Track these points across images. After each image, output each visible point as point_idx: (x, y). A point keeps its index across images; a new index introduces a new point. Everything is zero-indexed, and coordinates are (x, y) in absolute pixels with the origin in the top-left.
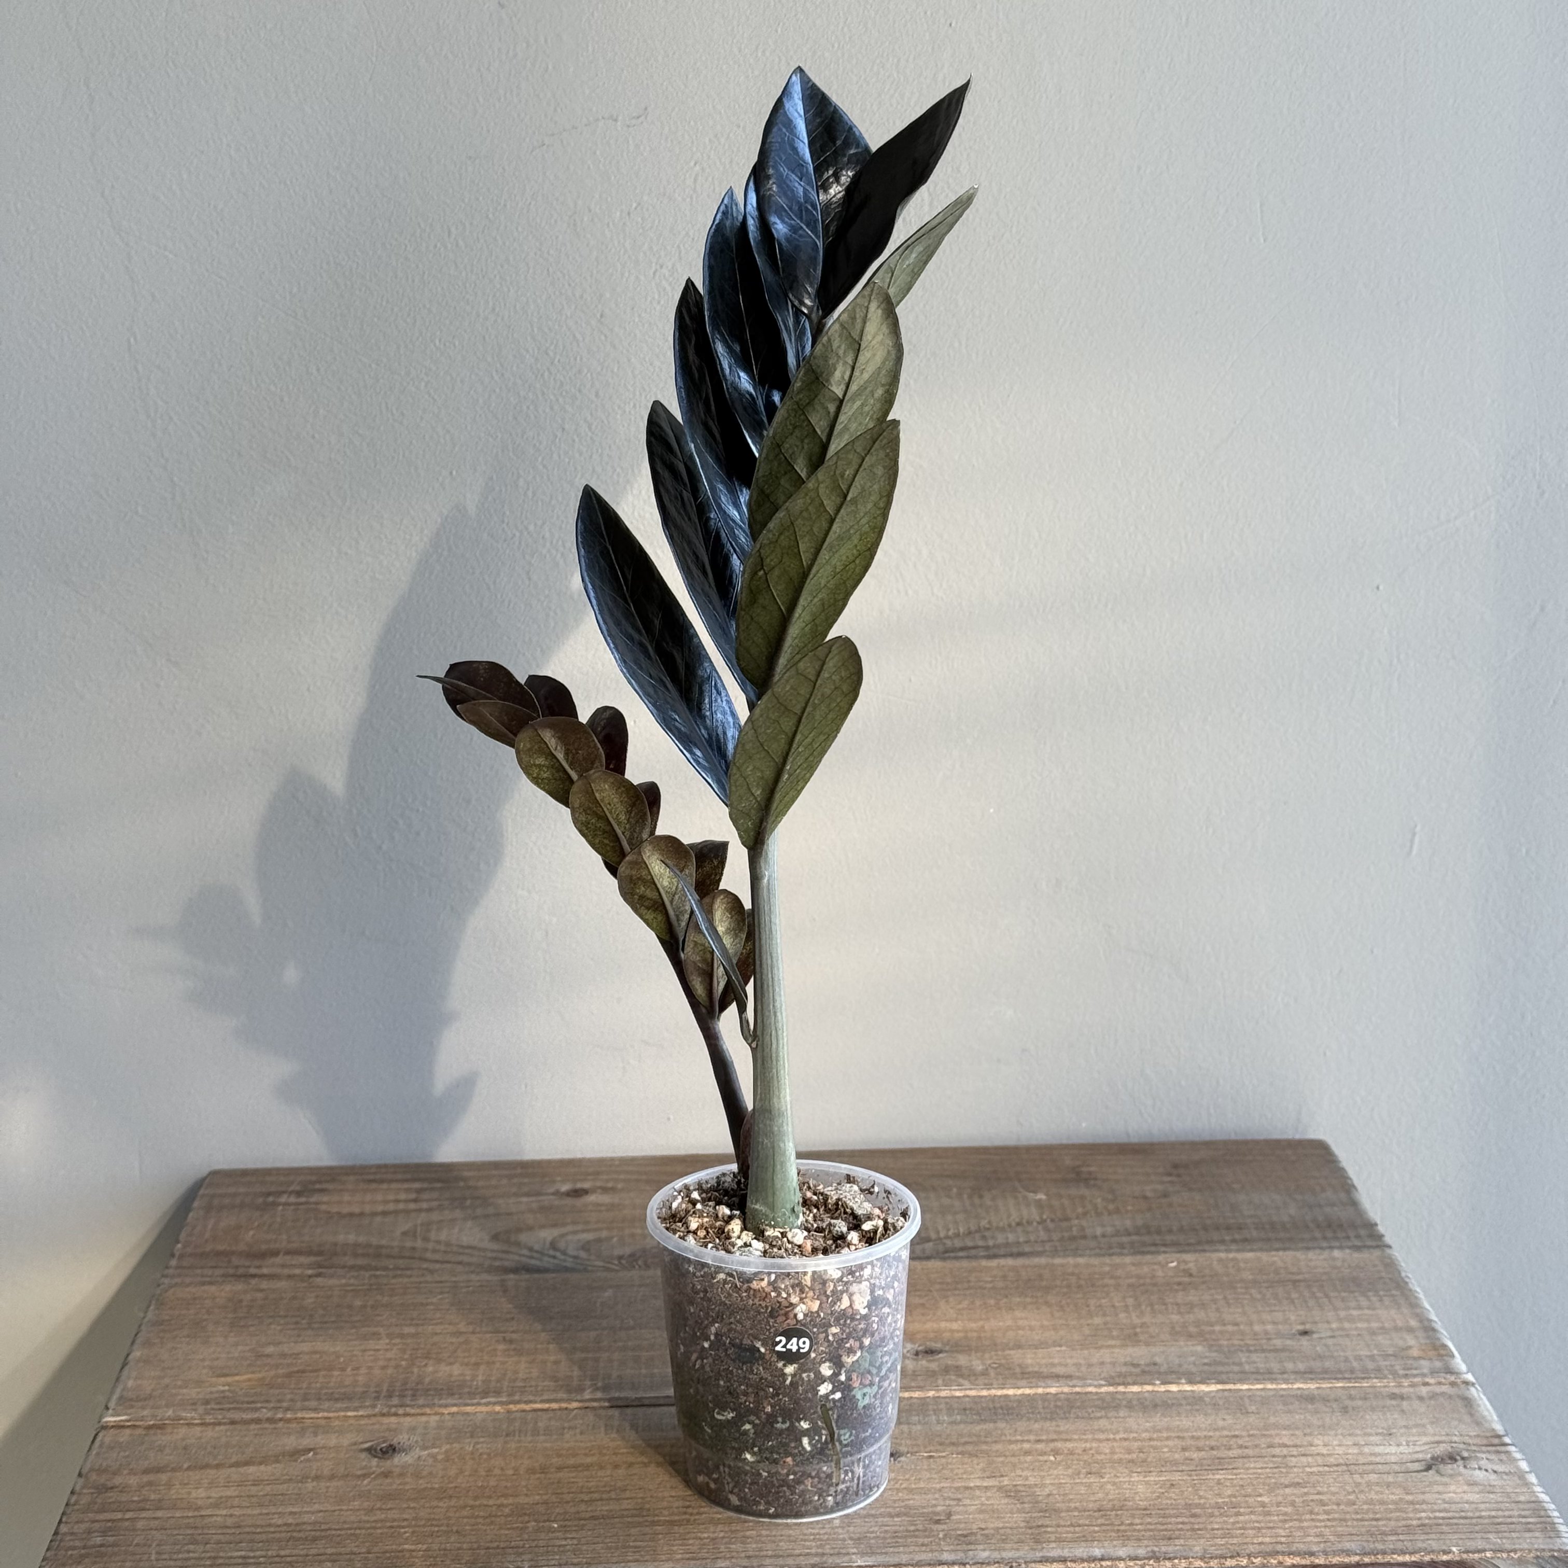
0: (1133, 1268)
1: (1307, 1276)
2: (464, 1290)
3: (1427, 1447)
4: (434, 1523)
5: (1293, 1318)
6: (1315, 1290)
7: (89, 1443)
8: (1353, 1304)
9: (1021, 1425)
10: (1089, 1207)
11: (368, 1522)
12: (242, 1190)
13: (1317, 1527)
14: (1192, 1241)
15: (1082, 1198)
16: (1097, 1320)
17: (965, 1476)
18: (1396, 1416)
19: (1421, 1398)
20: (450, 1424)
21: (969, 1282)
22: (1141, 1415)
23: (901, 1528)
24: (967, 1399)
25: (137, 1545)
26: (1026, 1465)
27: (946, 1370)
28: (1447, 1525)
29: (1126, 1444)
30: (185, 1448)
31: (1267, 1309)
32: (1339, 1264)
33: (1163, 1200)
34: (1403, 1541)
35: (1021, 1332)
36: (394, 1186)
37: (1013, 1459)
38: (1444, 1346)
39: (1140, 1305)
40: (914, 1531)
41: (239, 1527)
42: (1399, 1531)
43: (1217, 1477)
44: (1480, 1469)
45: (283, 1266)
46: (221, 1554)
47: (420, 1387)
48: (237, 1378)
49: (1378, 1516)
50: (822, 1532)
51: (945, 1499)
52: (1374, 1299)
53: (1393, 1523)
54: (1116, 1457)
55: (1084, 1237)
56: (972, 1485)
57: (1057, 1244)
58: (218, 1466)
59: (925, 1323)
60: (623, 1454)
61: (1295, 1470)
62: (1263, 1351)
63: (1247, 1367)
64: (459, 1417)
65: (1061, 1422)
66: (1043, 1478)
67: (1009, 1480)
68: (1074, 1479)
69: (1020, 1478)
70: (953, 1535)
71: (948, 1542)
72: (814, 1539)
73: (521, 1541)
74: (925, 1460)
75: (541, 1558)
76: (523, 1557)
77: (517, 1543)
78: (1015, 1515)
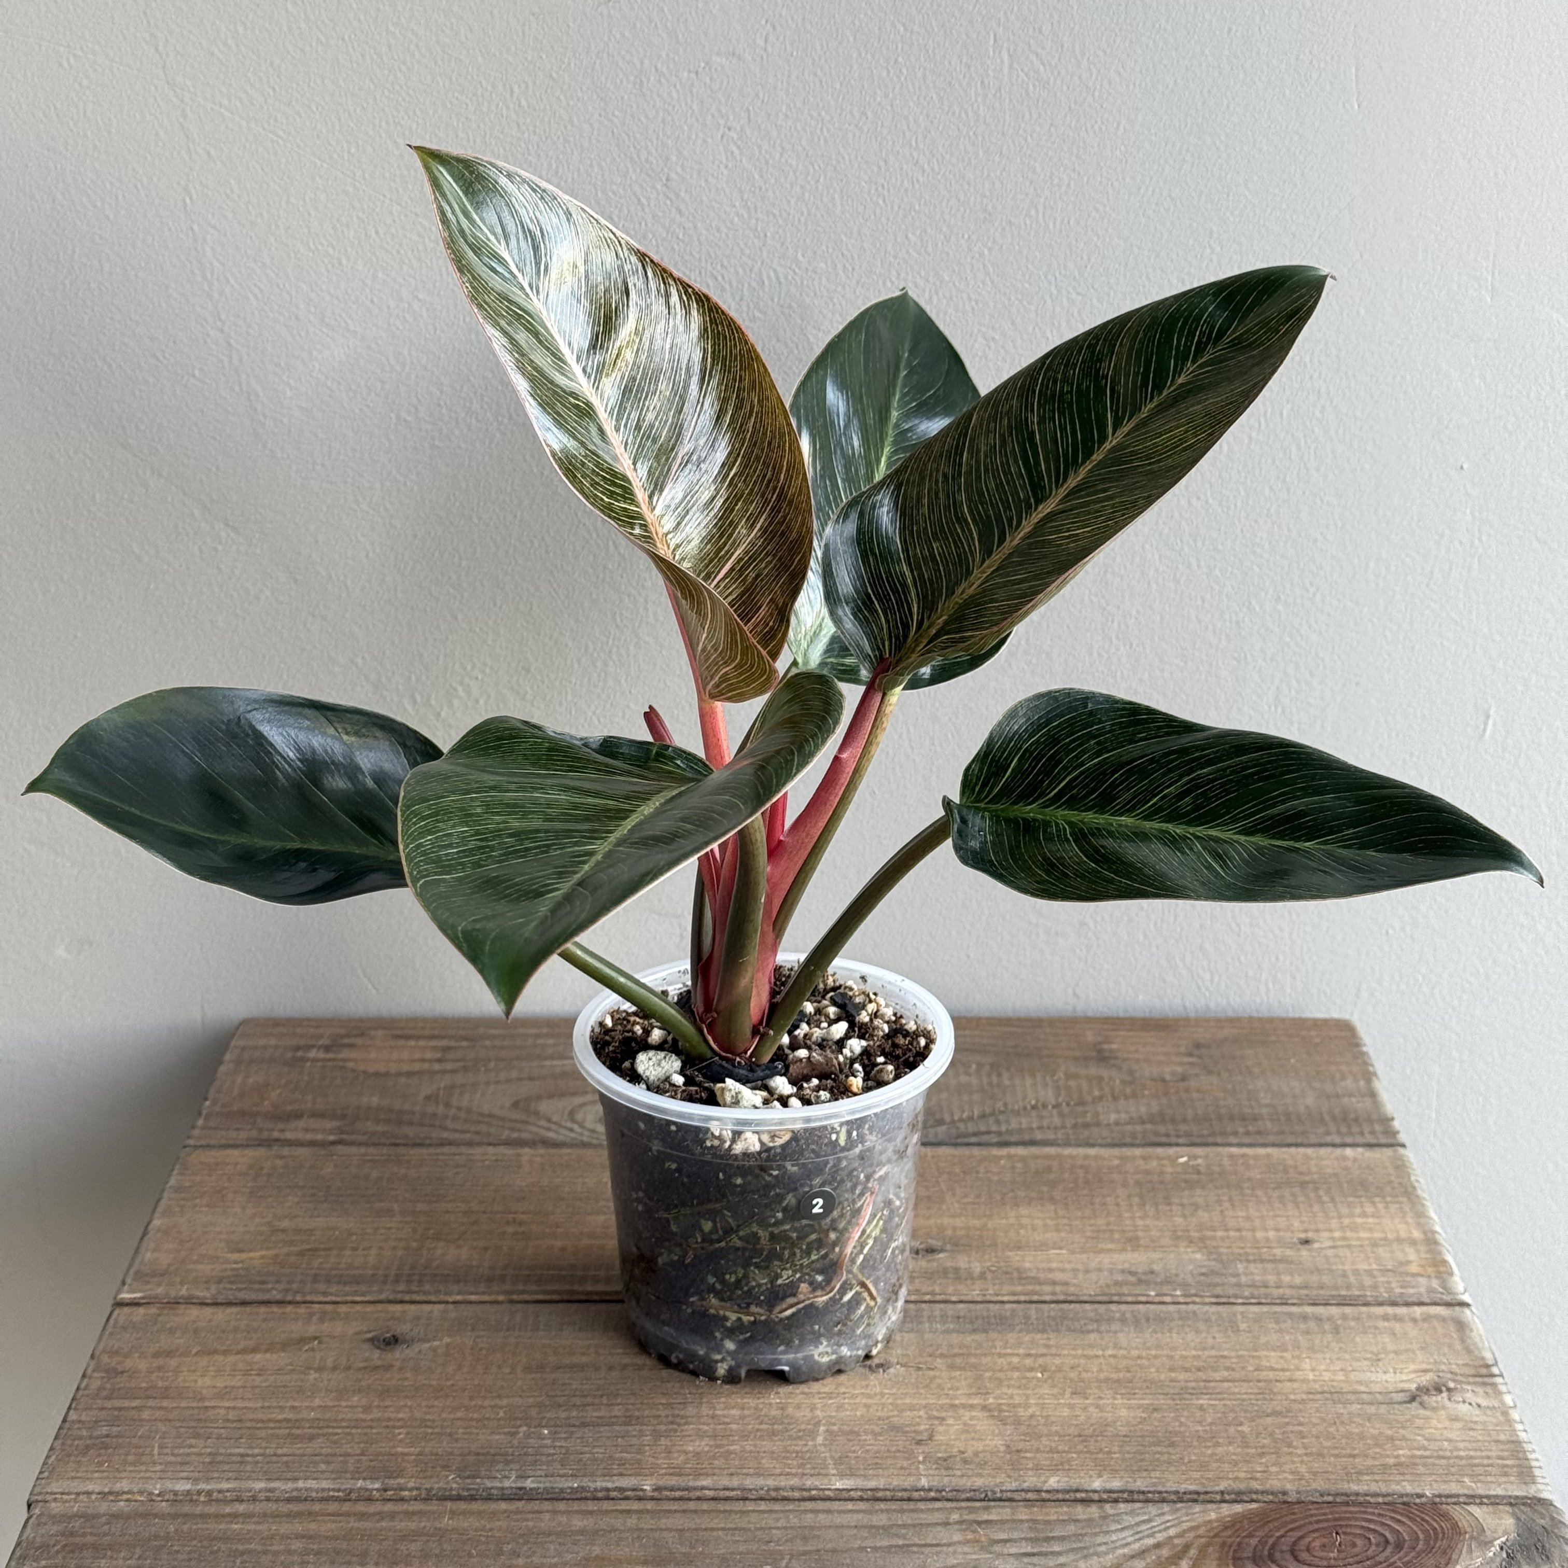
0: (1142, 1162)
1: (1316, 1176)
2: (479, 1164)
3: (1413, 1376)
4: (429, 1424)
5: (1296, 1224)
6: (1321, 1193)
7: (105, 1319)
8: (1358, 1210)
9: (1012, 1337)
10: (1107, 1090)
11: (364, 1420)
12: (273, 1042)
13: (1293, 1462)
14: (1205, 1132)
15: (1100, 1079)
16: (1101, 1222)
17: (951, 1392)
18: (1387, 1340)
19: (1414, 1320)
20: (453, 1315)
21: (978, 1172)
22: (1132, 1329)
23: (884, 1448)
24: (961, 1306)
25: (140, 1437)
26: (1012, 1382)
27: (945, 1272)
28: (1424, 1465)
29: (1112, 1361)
30: (196, 1331)
31: (1271, 1214)
32: (1349, 1164)
33: (1182, 1085)
34: (1377, 1481)
35: (1022, 1232)
36: (422, 1043)
37: (999, 1375)
38: (1445, 1262)
39: (1144, 1205)
40: (894, 1452)
41: (240, 1421)
42: (1375, 1470)
43: (1201, 1402)
44: (1464, 1402)
45: (306, 1130)
46: (222, 1451)
47: (428, 1271)
48: (252, 1254)
49: (1356, 1452)
50: (805, 1449)
51: (929, 1417)
52: (1380, 1206)
53: (1370, 1462)
54: (1102, 1376)
55: (1098, 1125)
56: (957, 1402)
57: (1071, 1132)
58: (226, 1353)
59: (929, 1218)
61: (1279, 1397)
62: (1262, 1261)
63: (1243, 1279)
64: (463, 1306)
65: (1052, 1335)
66: (1028, 1397)
67: (995, 1398)
68: (1058, 1399)
69: (1005, 1397)
70: (932, 1457)
71: (927, 1466)
72: (797, 1457)
73: (511, 1447)
74: (913, 1373)
75: (529, 1468)
76: (512, 1466)
77: (507, 1450)
78: (996, 1438)
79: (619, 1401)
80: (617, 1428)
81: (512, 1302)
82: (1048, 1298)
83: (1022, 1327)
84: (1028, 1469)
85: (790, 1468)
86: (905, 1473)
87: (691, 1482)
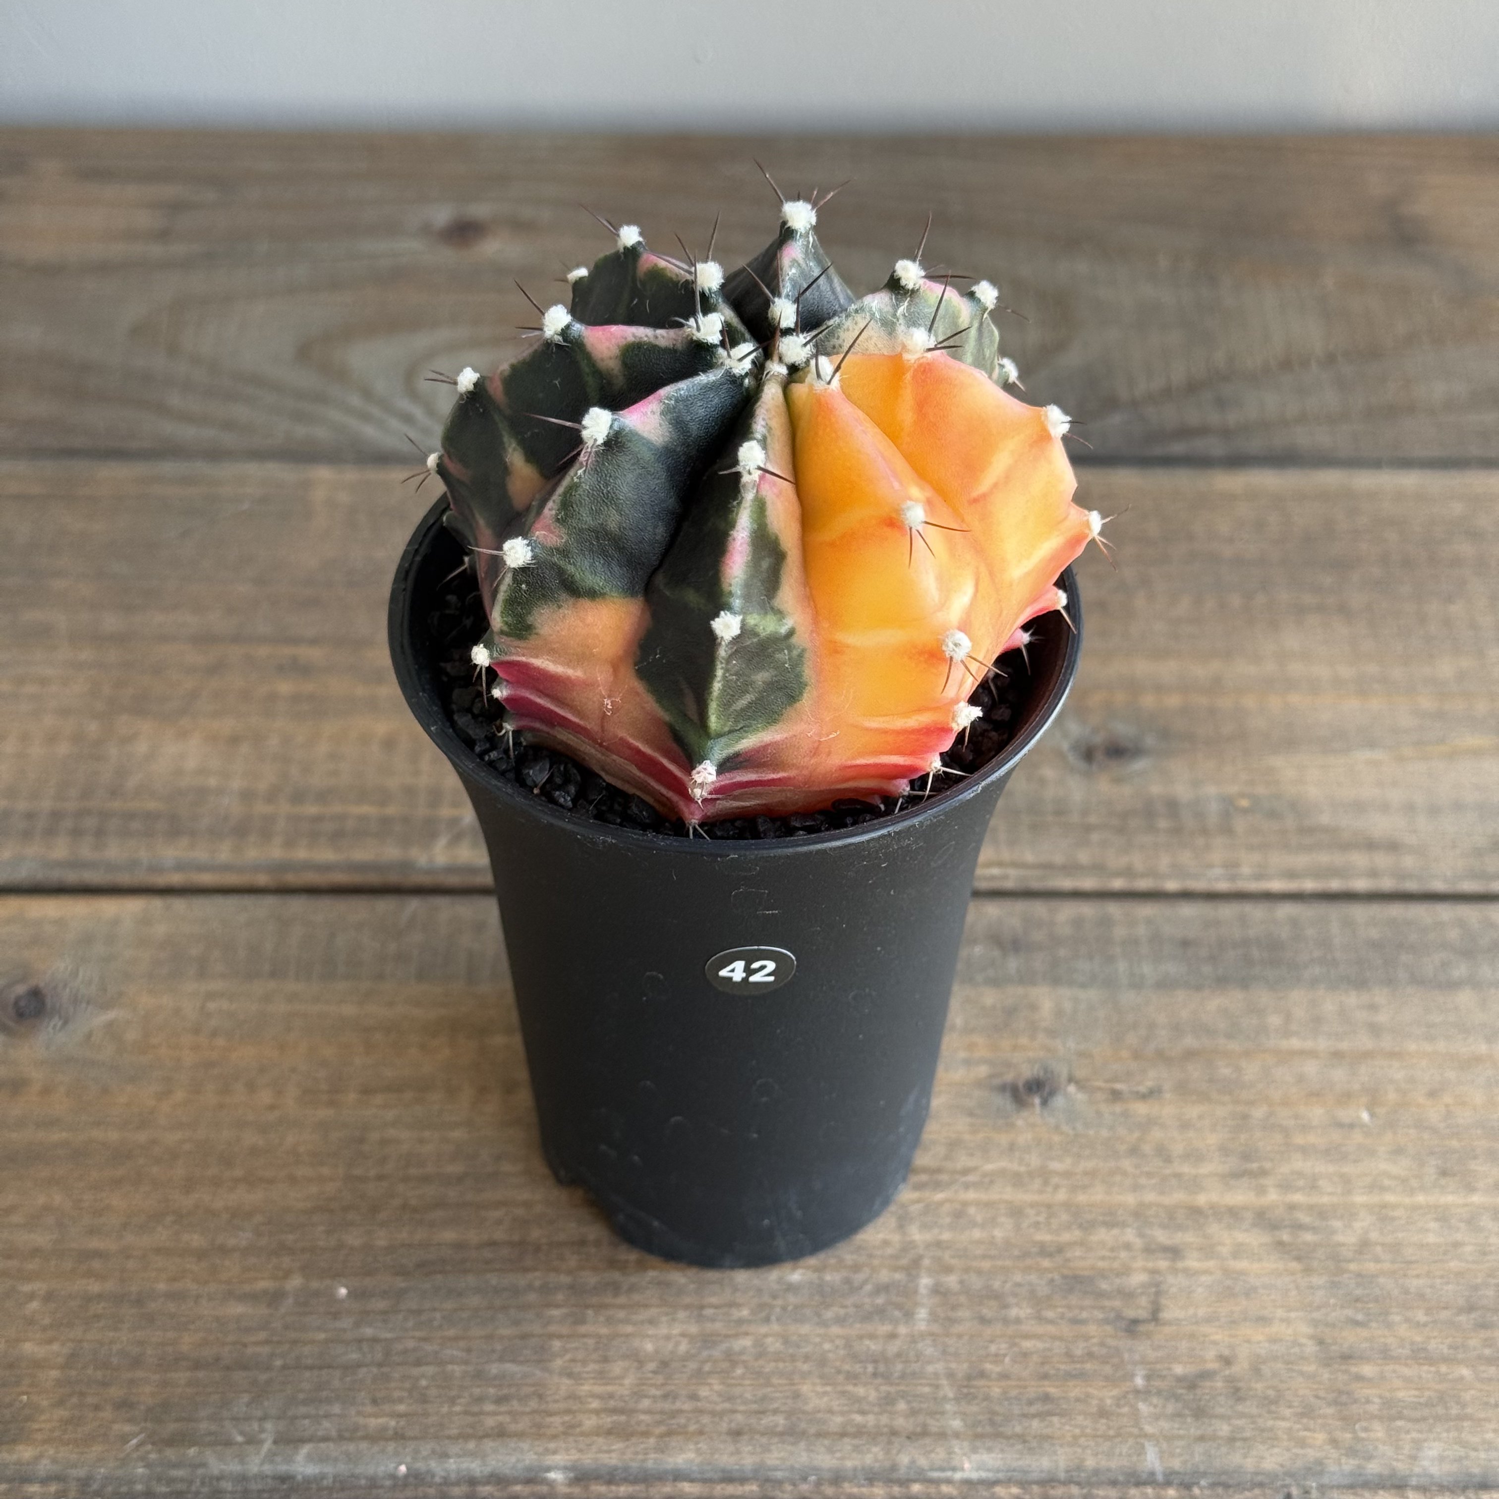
2: (230, 509)
4: (96, 1264)
9: (1298, 1001)
10: (1419, 319)
15: (1405, 291)
16: (1445, 668)
17: (1186, 1169)
20: (160, 930)
21: (1190, 537)
23: (1058, 1347)
24: (1188, 910)
26: (1312, 1138)
27: (1148, 812)
35: (1295, 699)
37: (1283, 1115)
40: (1081, 1360)
47: (116, 804)
50: (893, 1348)
51: (1146, 1247)
55: (1412, 409)
56: (1202, 1200)
57: (1361, 427)
65: (1380, 996)
66: (1346, 1180)
67: (1280, 1187)
68: (1412, 1192)
69: (1301, 1183)
70: (1163, 1377)
71: (1155, 1406)
72: (875, 1375)
73: (267, 1342)
74: (1105, 1108)
75: (303, 1410)
76: (266, 1403)
77: (258, 1349)
78: (1293, 1315)
79: (498, 1196)
80: (493, 1279)
81: (284, 891)
82: (1361, 885)
83: (1317, 970)
84: (1373, 1417)
85: (863, 1413)
86: (1109, 1428)
87: (653, 1456)
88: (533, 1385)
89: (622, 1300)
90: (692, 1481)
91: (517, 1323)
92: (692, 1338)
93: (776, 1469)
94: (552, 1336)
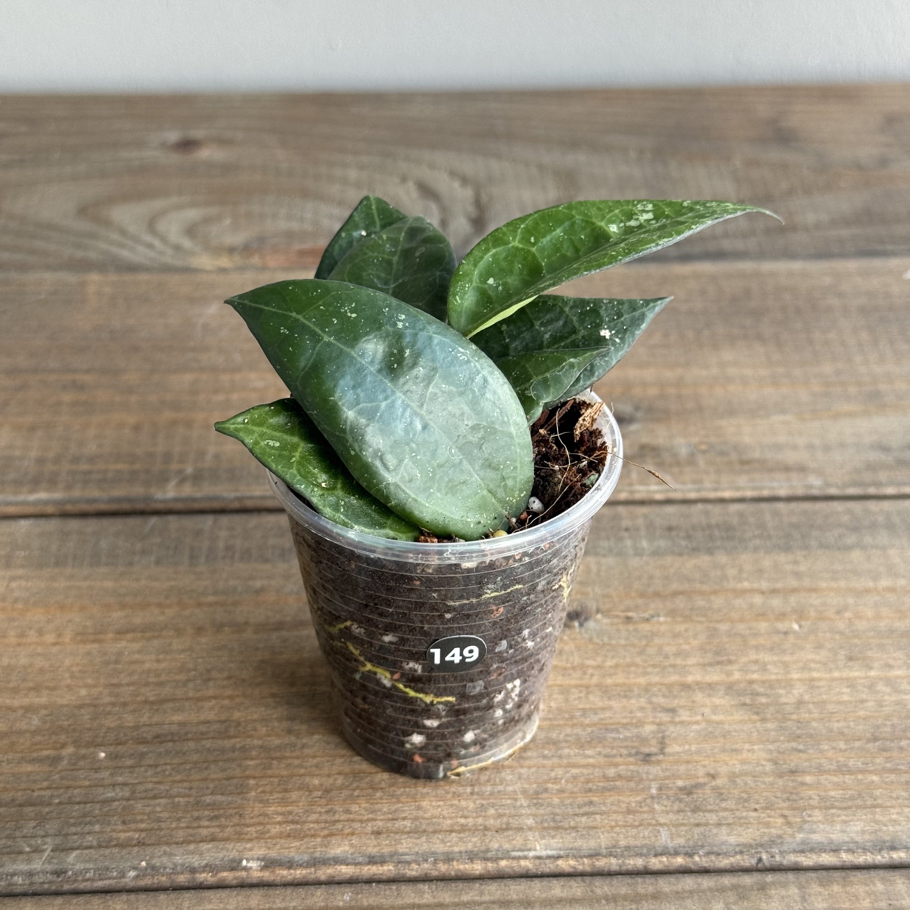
0: (860, 280)
2: (33, 297)
9: (746, 560)
10: (795, 180)
15: (785, 166)
16: (827, 368)
17: (679, 661)
23: (598, 772)
24: (670, 509)
26: (761, 640)
29: (891, 597)
33: (884, 172)
35: (732, 388)
37: (741, 627)
39: (877, 343)
40: (614, 779)
51: (654, 709)
54: (883, 624)
55: (796, 228)
56: (690, 679)
57: (763, 239)
60: (211, 605)
65: (799, 555)
66: (785, 665)
67: (740, 670)
68: (831, 670)
69: (755, 668)
70: (671, 789)
71: (666, 806)
72: (472, 794)
73: (48, 788)
74: (621, 627)
75: (73, 829)
76: (47, 826)
77: (42, 793)
78: (756, 747)
79: (211, 693)
80: (208, 744)
81: (65, 515)
82: (782, 492)
83: (757, 542)
84: (813, 808)
85: (466, 817)
86: (635, 821)
87: (319, 849)
88: (235, 808)
89: (297, 753)
90: (347, 865)
91: (224, 770)
92: (346, 775)
93: (406, 854)
94: (248, 777)
